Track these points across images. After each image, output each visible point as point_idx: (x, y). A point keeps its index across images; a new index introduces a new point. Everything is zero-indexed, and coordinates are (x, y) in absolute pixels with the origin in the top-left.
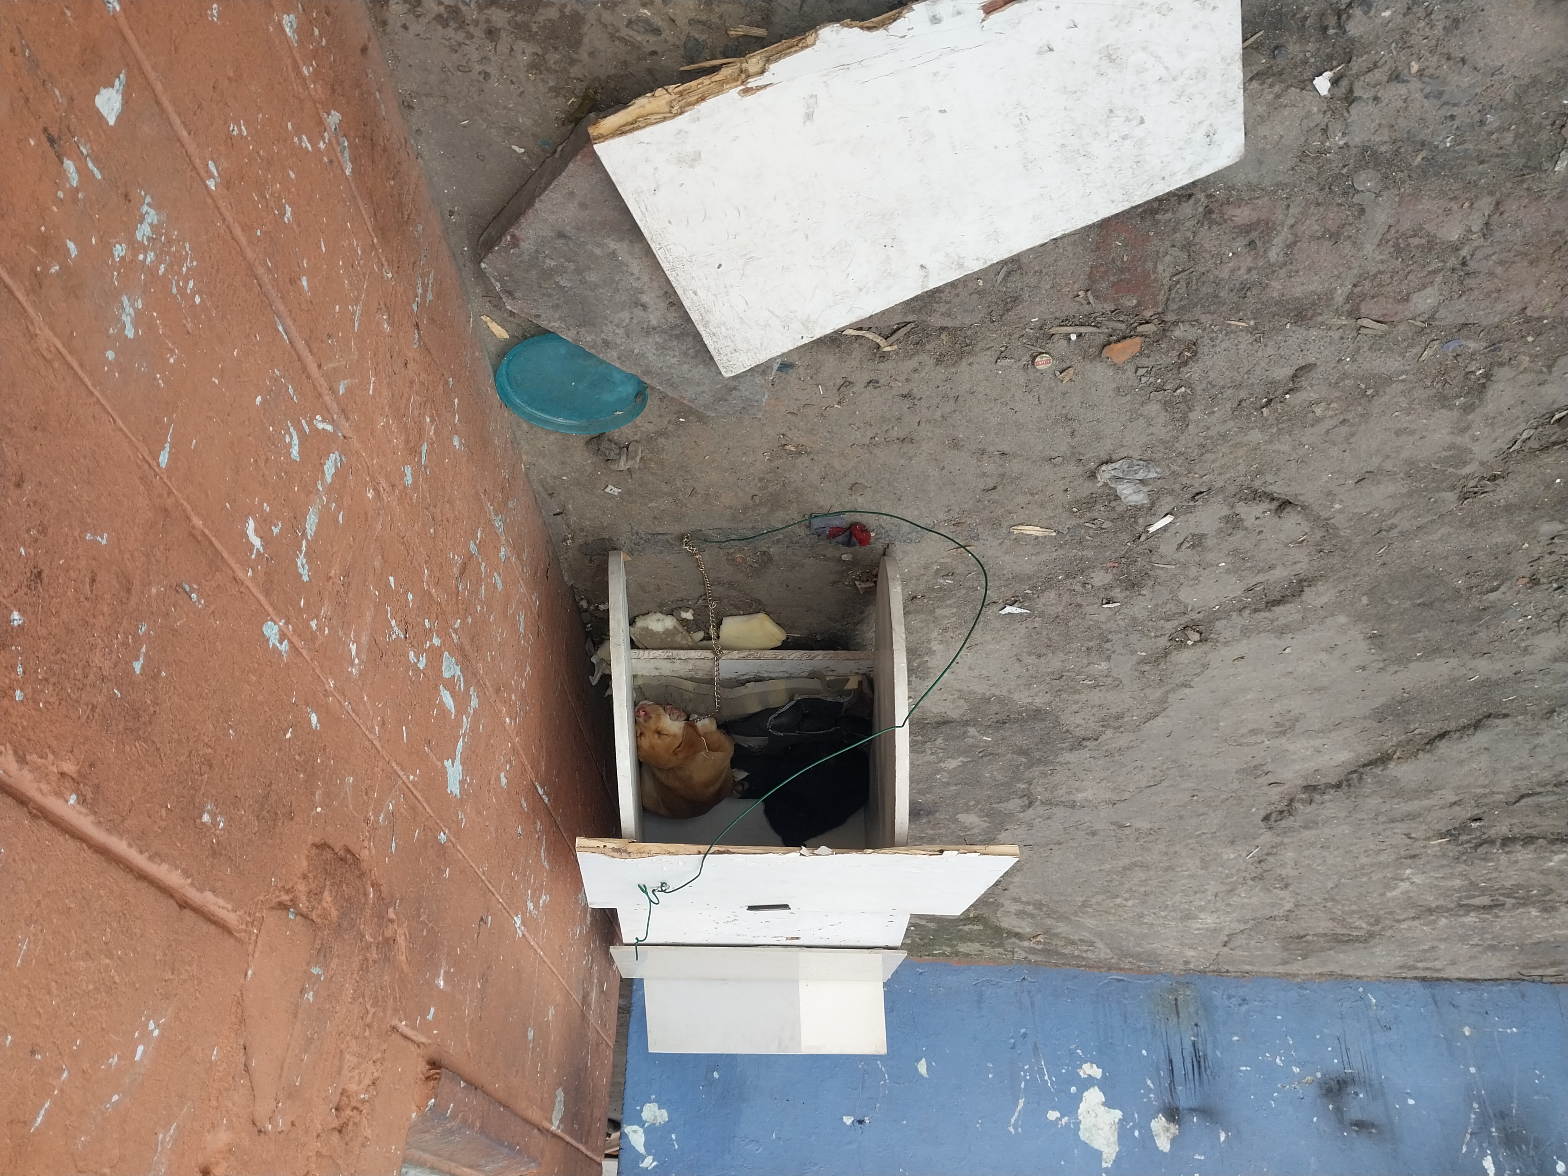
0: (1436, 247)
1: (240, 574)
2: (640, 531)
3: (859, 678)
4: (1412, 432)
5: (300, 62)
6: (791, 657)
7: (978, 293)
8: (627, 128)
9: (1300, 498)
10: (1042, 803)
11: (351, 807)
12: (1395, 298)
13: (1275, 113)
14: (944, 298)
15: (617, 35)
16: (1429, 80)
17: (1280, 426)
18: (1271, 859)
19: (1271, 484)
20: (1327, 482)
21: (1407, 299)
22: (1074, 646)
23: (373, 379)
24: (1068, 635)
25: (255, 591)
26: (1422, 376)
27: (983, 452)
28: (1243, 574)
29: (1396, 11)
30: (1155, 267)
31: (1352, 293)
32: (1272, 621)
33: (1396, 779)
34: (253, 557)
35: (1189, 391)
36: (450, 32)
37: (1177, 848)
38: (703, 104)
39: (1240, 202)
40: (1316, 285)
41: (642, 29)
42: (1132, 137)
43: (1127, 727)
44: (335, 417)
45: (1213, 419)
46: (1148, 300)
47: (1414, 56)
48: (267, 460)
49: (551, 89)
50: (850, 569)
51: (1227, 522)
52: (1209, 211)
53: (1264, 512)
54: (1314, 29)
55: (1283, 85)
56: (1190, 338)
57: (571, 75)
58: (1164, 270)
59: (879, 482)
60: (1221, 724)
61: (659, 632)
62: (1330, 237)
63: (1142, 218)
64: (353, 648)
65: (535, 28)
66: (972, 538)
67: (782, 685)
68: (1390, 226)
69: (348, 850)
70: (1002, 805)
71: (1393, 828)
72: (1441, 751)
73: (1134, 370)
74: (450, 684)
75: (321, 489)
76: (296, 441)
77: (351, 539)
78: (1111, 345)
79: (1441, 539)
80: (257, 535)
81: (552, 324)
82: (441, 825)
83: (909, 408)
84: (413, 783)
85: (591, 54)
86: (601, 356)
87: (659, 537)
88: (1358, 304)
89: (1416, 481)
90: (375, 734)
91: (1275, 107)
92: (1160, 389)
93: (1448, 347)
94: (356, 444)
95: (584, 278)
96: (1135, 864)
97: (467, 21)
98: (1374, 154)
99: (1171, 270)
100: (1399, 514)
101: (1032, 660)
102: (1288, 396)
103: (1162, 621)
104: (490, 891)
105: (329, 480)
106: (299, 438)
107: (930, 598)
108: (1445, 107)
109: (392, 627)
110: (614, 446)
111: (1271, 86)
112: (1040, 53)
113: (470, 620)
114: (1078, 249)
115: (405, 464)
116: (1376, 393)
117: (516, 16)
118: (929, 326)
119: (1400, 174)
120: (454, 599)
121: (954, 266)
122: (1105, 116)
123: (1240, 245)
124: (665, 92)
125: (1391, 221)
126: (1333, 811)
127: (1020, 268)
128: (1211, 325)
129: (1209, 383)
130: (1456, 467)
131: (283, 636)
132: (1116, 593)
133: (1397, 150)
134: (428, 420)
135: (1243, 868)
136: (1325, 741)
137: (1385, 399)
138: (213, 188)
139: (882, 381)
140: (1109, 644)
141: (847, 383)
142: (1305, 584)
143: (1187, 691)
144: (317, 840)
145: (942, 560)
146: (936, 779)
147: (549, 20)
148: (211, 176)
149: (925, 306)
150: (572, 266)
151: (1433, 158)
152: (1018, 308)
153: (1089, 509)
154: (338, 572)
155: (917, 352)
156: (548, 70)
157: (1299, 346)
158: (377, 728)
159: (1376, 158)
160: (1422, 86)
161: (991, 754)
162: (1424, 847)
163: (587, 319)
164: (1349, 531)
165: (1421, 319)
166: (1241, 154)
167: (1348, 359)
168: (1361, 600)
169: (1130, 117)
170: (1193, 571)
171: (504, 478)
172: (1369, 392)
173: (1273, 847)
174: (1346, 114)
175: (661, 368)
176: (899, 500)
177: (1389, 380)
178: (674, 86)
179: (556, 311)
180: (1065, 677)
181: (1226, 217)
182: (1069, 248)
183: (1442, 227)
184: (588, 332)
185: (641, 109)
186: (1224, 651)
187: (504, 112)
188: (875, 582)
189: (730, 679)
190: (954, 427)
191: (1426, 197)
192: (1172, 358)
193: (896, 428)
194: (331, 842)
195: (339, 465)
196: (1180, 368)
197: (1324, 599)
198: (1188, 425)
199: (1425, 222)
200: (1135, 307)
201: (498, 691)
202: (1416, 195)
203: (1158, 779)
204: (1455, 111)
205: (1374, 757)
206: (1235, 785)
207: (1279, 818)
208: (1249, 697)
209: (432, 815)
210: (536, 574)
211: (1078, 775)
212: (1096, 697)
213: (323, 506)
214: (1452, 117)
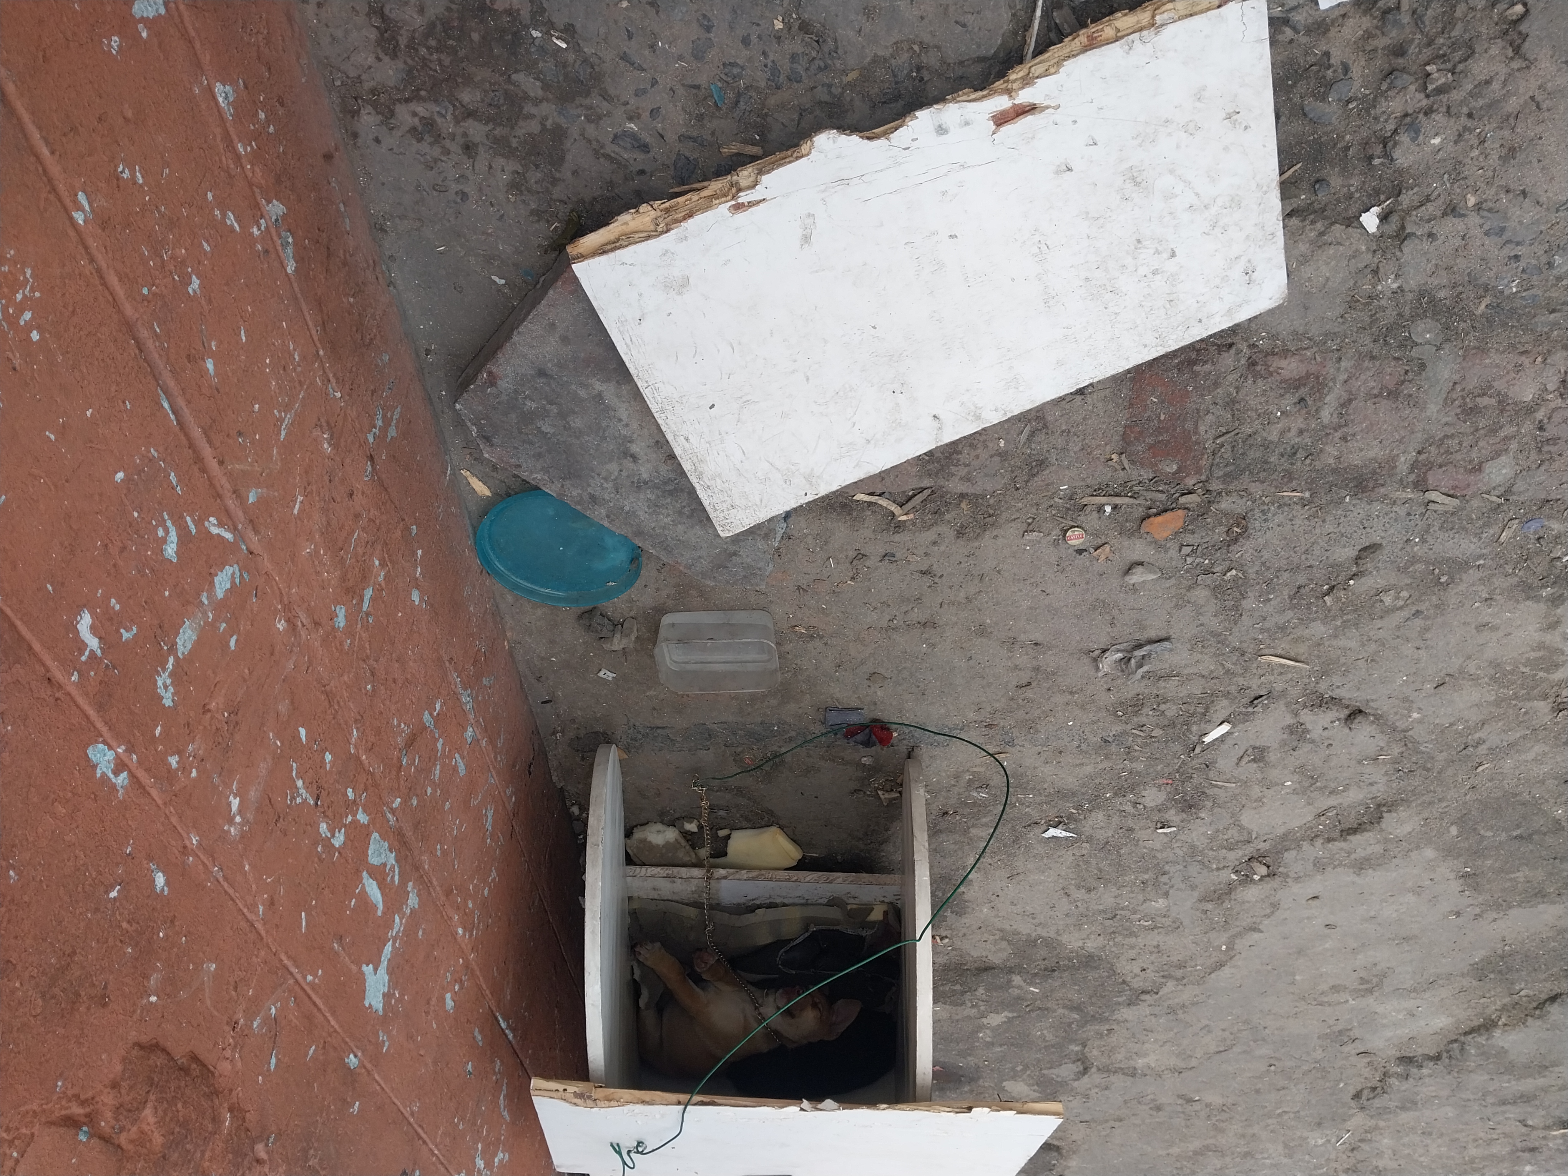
0: (1508, 408)
1: (58, 675)
2: (637, 724)
3: (884, 908)
4: (1494, 629)
5: (234, 137)
6: (807, 879)
7: (1000, 455)
8: (609, 247)
9: (1372, 704)
10: (1099, 1069)
11: (208, 1002)
12: (1465, 467)
13: (1320, 252)
14: (962, 460)
15: (602, 151)
16: (1489, 215)
17: (1345, 617)
18: (1365, 1147)
19: (1338, 687)
20: (1401, 685)
21: (1478, 469)
22: (1127, 879)
23: (300, 498)
24: (1120, 865)
25: (81, 701)
26: (1502, 562)
27: (1014, 641)
28: (1312, 795)
29: (1446, 139)
30: (1196, 427)
31: (1416, 461)
32: (1349, 853)
33: (1503, 1052)
34: (83, 658)
35: (1240, 575)
36: (424, 147)
37: (1256, 1129)
38: (691, 221)
39: (1285, 353)
40: (1375, 452)
41: (629, 146)
42: (1162, 272)
43: (1191, 978)
44: (240, 526)
45: (1269, 608)
46: (1190, 465)
47: (1470, 189)
48: (124, 549)
49: (533, 213)
50: (871, 776)
51: (1292, 733)
52: (1252, 363)
53: (1332, 722)
54: (1358, 160)
55: (1326, 223)
56: (1239, 511)
57: (554, 197)
58: (1206, 429)
59: (900, 672)
60: (1297, 977)
61: (658, 845)
62: (1388, 395)
63: (1179, 369)
64: (235, 803)
65: (514, 143)
66: (1007, 743)
67: (796, 914)
68: (1455, 383)
69: (194, 1058)
70: (1053, 1071)
71: (1504, 1112)
72: (1553, 1018)
73: (1177, 548)
74: (379, 874)
75: (206, 602)
76: (173, 536)
77: (247, 671)
78: (1151, 519)
79: (1535, 760)
80: (95, 634)
81: (535, 476)
82: (352, 1044)
83: (929, 587)
84: (312, 985)
85: (575, 173)
86: (588, 513)
87: (659, 731)
88: (1425, 473)
89: (1504, 687)
90: (257, 914)
91: (1319, 244)
92: (1208, 572)
93: (1529, 528)
94: (267, 564)
95: (568, 423)
96: (1207, 1148)
97: (443, 135)
98: (1433, 301)
99: (1213, 432)
100: (1486, 726)
101: (1080, 894)
102: (1351, 582)
103: (1224, 851)
104: (420, 1138)
105: (220, 594)
106: (179, 537)
107: (963, 816)
108: (1508, 246)
109: (297, 789)
110: (606, 621)
111: (1313, 222)
112: (1058, 172)
113: (415, 802)
114: (1110, 407)
115: (337, 603)
116: (1451, 581)
117: (494, 129)
118: (947, 493)
119: (1462, 325)
120: (394, 773)
121: (970, 418)
122: (1133, 247)
123: (1288, 402)
124: (650, 208)
125: (1456, 377)
126: (1433, 1088)
127: (1045, 426)
128: (1261, 497)
129: (1263, 564)
130: (1547, 671)
131: (120, 766)
132: (1172, 815)
133: (1457, 296)
134: (377, 563)
135: (1333, 1156)
136: (1418, 1002)
137: (1462, 587)
138: (81, 222)
139: (898, 555)
140: (1166, 877)
141: (861, 556)
142: (1385, 809)
143: (1256, 936)
144: (144, 1039)
145: (975, 769)
146: (978, 1038)
147: (529, 134)
148: (80, 208)
149: (942, 469)
150: (554, 409)
151: (1498, 306)
152: (1044, 473)
153: (1136, 713)
154: (221, 706)
155: (936, 523)
156: (529, 190)
157: (1362, 523)
158: (261, 908)
159: (1434, 306)
160: (1482, 221)
161: (1040, 1008)
162: (1544, 1138)
163: (572, 471)
164: (1431, 746)
165: (1497, 492)
166: (1284, 296)
167: (1417, 540)
168: (1449, 832)
169: (1160, 249)
170: (1256, 791)
171: (479, 650)
172: (1444, 579)
173: (1366, 1132)
174: (1398, 254)
175: (653, 529)
176: (924, 694)
177: (1464, 565)
178: (660, 202)
179: (538, 460)
180: (1118, 917)
181: (1271, 369)
182: (1100, 405)
183: (1513, 385)
184: (573, 485)
185: (624, 227)
186: (1296, 888)
187: (483, 238)
188: (900, 793)
189: (739, 904)
190: (979, 610)
191: (1494, 351)
192: (1219, 534)
193: (916, 610)
194: (169, 1045)
195: (237, 581)
196: (1229, 546)
197: (1408, 828)
198: (1241, 615)
199: (1494, 380)
200: (1174, 474)
201: (448, 893)
202: (1482, 350)
203: (1228, 1043)
204: (1519, 251)
205: (1476, 1023)
206: (1318, 1054)
207: (1372, 1095)
208: (1327, 946)
209: (339, 1030)
210: (514, 766)
211: (1138, 1036)
212: (1154, 938)
213: (206, 623)
214: (1517, 258)
